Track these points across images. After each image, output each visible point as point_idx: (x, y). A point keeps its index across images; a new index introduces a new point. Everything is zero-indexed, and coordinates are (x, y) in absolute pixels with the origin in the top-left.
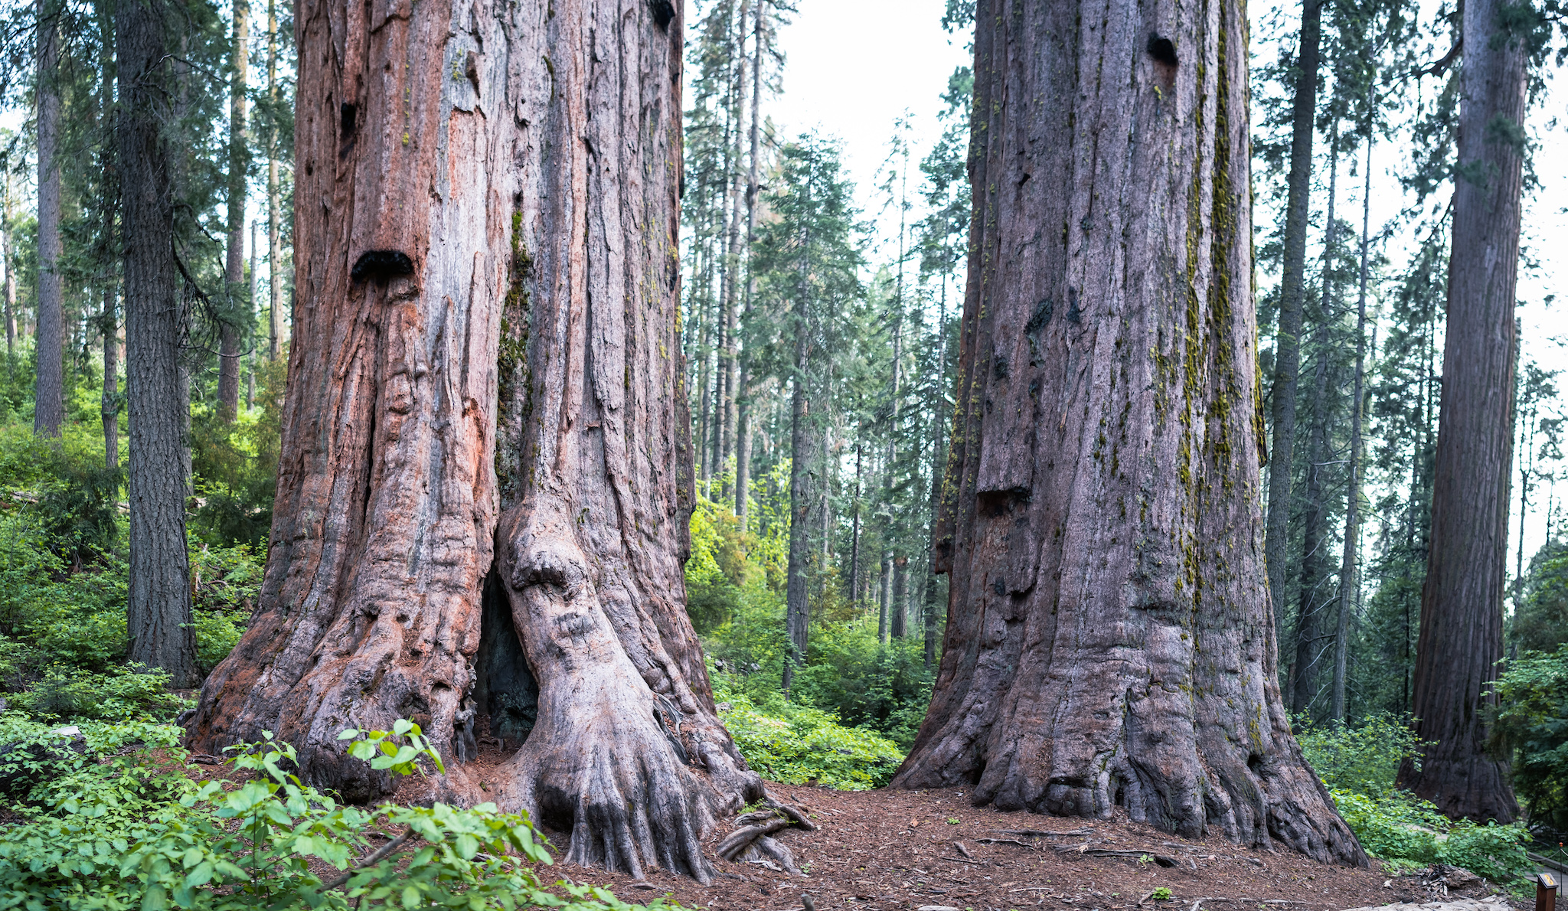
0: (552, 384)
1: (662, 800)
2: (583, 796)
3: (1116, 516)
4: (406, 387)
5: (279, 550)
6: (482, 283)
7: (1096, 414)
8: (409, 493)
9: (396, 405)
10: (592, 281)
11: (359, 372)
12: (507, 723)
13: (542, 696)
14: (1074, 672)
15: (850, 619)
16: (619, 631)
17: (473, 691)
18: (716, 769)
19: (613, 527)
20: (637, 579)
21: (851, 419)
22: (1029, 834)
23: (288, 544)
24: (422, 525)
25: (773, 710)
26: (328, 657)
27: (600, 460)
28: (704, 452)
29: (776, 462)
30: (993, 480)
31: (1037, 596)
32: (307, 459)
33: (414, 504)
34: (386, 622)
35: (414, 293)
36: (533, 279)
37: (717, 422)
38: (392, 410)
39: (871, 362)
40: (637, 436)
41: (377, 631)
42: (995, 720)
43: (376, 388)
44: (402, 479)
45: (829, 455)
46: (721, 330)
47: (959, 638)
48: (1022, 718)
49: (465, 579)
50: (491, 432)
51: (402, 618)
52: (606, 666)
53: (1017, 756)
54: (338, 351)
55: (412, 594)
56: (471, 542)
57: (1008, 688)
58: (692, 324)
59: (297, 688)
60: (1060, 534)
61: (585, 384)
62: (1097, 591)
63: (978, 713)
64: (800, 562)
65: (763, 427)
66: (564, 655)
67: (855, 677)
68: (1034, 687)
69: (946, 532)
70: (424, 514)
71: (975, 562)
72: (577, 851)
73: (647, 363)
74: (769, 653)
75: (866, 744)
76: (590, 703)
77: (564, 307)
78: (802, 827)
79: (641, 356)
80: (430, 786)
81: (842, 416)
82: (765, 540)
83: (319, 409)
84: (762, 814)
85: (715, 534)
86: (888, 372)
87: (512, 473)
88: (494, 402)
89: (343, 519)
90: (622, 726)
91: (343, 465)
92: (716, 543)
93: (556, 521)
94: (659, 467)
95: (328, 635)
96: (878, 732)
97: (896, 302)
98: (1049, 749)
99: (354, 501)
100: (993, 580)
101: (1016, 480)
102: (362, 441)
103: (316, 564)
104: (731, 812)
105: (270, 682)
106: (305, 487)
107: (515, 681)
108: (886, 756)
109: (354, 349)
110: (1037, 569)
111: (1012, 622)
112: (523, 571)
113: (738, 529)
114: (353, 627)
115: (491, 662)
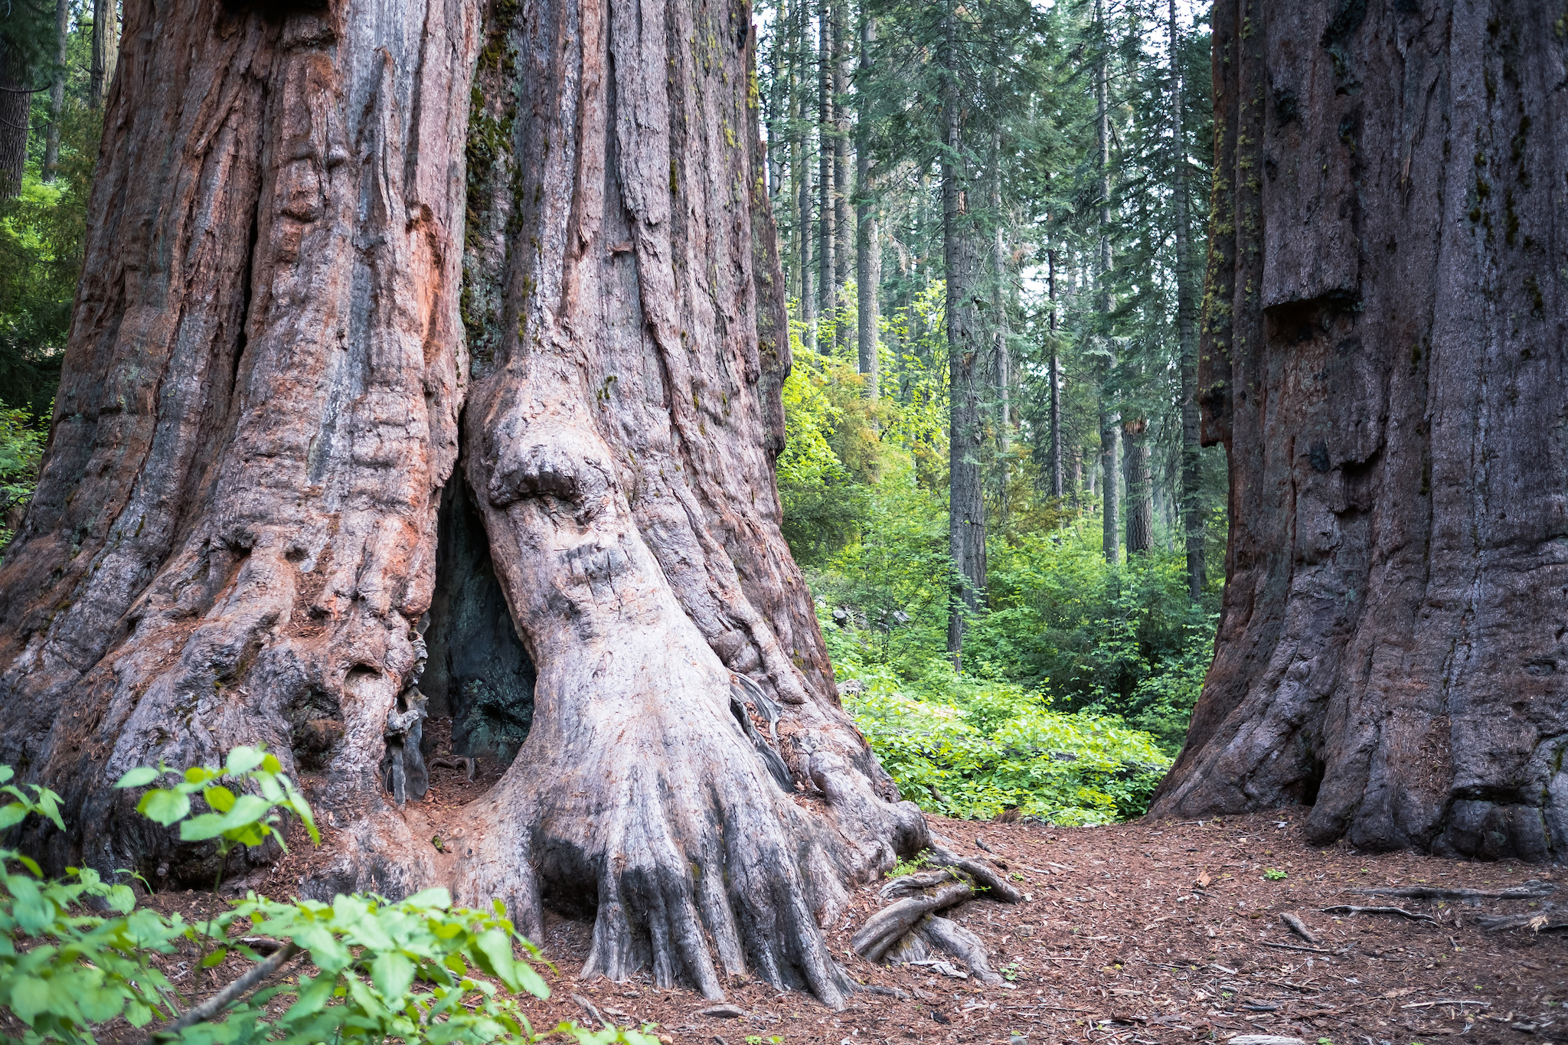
0: (554, 188)
1: (750, 856)
2: (612, 855)
3: (1525, 311)
4: (311, 180)
5: (73, 427)
6: (441, 33)
7: (1466, 148)
8: (312, 348)
9: (294, 207)
10: (616, 37)
11: (232, 150)
12: (482, 731)
13: (541, 684)
14: (1475, 592)
15: (1055, 526)
16: (669, 572)
17: (423, 678)
18: (840, 798)
19: (656, 404)
20: (698, 485)
21: (1035, 211)
22: (1423, 896)
23: (89, 419)
24: (335, 399)
25: (937, 690)
26: (155, 618)
27: (634, 301)
28: (805, 277)
29: (920, 287)
30: (1290, 285)
31: (1390, 468)
32: (130, 279)
33: (322, 365)
34: (266, 561)
35: (329, 40)
36: (522, 32)
37: (823, 232)
38: (287, 213)
39: (1060, 123)
40: (693, 264)
41: (250, 576)
42: (1334, 688)
43: (260, 179)
44: (302, 324)
45: (1002, 269)
46: (823, 96)
47: (1253, 550)
48: (1384, 682)
49: (408, 490)
50: (455, 257)
51: (296, 554)
52: (649, 630)
53: (1383, 751)
54: (194, 112)
55: (314, 513)
56: (420, 428)
57: (1352, 631)
58: (780, 90)
59: (91, 676)
60: (1420, 358)
61: (607, 187)
62: (1505, 446)
63: (1300, 677)
64: (965, 440)
65: (898, 236)
66: (578, 613)
67: (1071, 625)
68: (1401, 626)
69: (1214, 377)
70: (339, 382)
71: (1270, 421)
72: (605, 954)
73: (705, 155)
74: (924, 593)
75: (1100, 741)
76: (622, 695)
77: (571, 74)
78: (999, 896)
79: (696, 145)
80: (342, 847)
81: (1020, 209)
82: (910, 408)
83: (157, 201)
84: (928, 877)
85: (827, 404)
86: (1090, 134)
87: (490, 321)
88: (459, 211)
89: (195, 384)
90: (678, 731)
91: (196, 294)
92: (830, 417)
93: (564, 398)
94: (729, 309)
95: (158, 581)
96: (1118, 718)
97: (1097, 29)
98: (1443, 735)
99: (216, 356)
100: (1307, 448)
101: (1330, 279)
102: (233, 258)
103: (140, 457)
104: (873, 875)
105: (39, 664)
106: (125, 325)
107: (495, 658)
108: (1137, 760)
109: (222, 113)
110: (1383, 420)
111: (1346, 515)
112: (507, 477)
113: (865, 394)
114: (205, 568)
115: (453, 626)
